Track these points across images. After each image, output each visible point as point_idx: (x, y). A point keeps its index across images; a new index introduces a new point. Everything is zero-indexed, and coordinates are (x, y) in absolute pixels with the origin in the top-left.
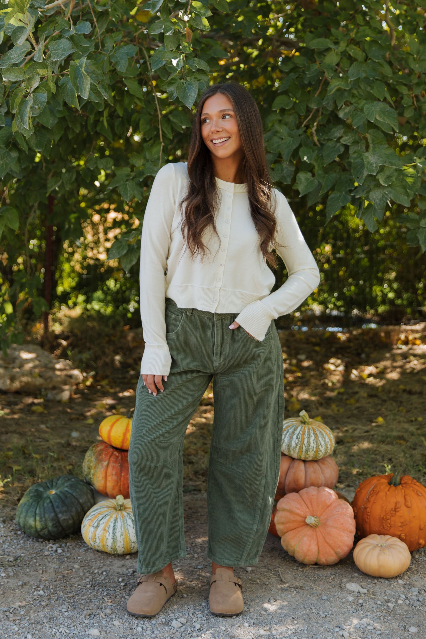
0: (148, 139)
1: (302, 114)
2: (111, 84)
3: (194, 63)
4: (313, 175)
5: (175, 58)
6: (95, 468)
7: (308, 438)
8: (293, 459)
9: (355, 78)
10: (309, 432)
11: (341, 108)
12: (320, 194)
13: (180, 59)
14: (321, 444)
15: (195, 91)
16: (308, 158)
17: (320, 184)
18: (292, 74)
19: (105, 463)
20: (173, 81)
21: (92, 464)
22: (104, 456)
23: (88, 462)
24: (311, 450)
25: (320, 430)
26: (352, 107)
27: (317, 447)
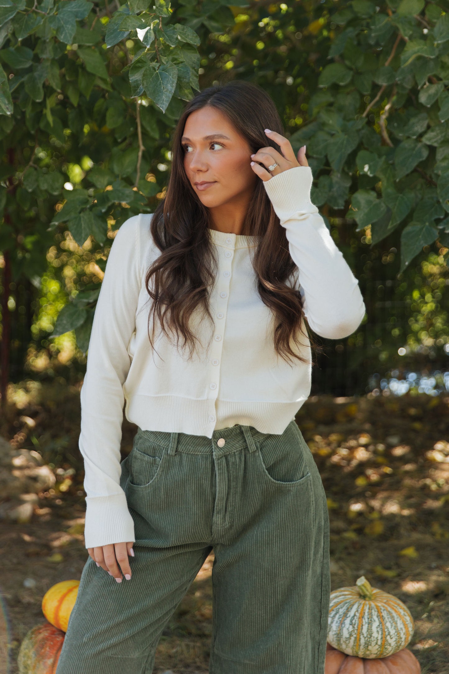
0: (119, 140)
1: (365, 93)
2: (57, 58)
3: (174, 33)
4: (379, 195)
5: (142, 27)
6: (34, 667)
7: (369, 623)
8: (347, 656)
9: (445, 40)
10: (370, 614)
11: (422, 87)
12: (389, 227)
13: (150, 29)
14: (389, 634)
15: (173, 82)
16: (370, 169)
17: (389, 210)
18: (350, 29)
19: (50, 661)
20: (139, 65)
21: (29, 662)
22: (48, 649)
23: (24, 657)
24: (373, 643)
25: (389, 609)
26: (440, 86)
27: (384, 638)
